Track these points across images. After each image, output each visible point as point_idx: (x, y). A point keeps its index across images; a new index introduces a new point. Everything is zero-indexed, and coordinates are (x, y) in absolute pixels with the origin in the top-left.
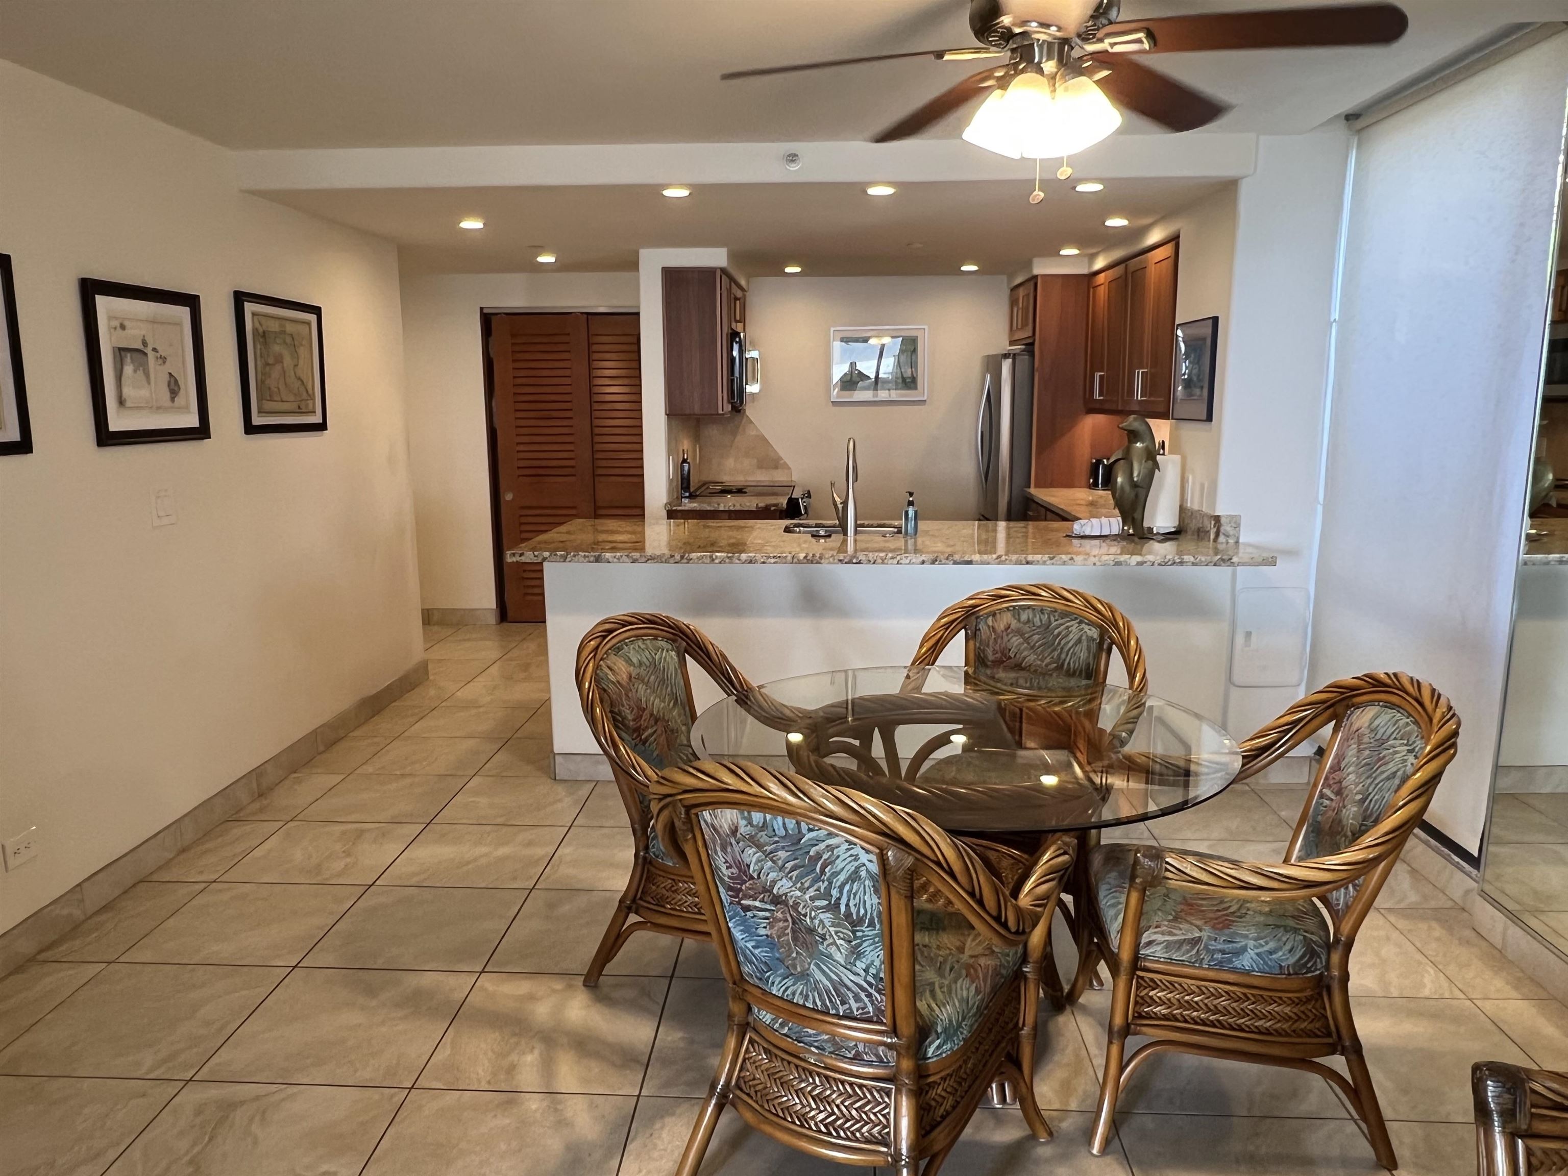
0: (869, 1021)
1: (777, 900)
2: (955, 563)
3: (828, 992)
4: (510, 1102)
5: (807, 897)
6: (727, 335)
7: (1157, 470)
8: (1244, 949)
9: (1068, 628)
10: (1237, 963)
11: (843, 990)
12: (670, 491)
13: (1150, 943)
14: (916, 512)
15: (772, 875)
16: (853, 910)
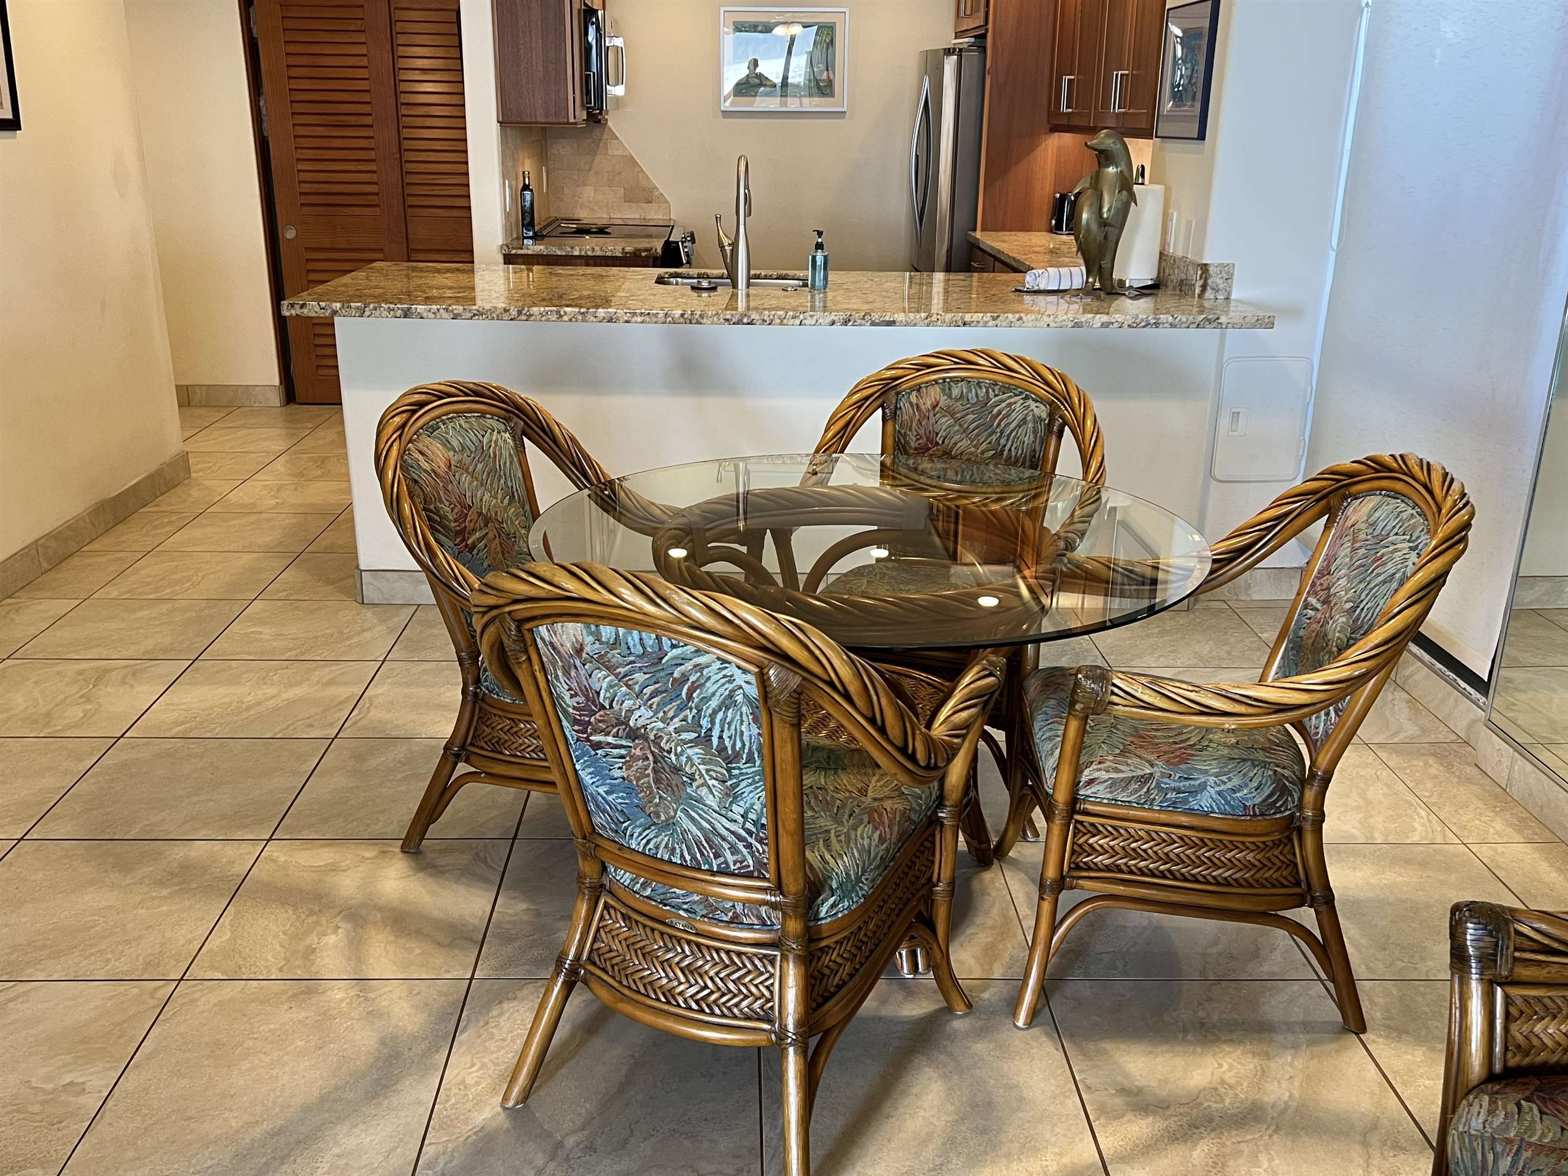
0: (749, 876)
1: (633, 734)
2: (873, 324)
3: (699, 844)
4: (309, 992)
5: (671, 729)
6: (579, 11)
7: (1133, 204)
8: (1203, 787)
9: (1010, 405)
10: (1193, 804)
11: (717, 840)
12: (507, 229)
13: (1091, 782)
14: (826, 258)
15: (628, 704)
16: (728, 743)
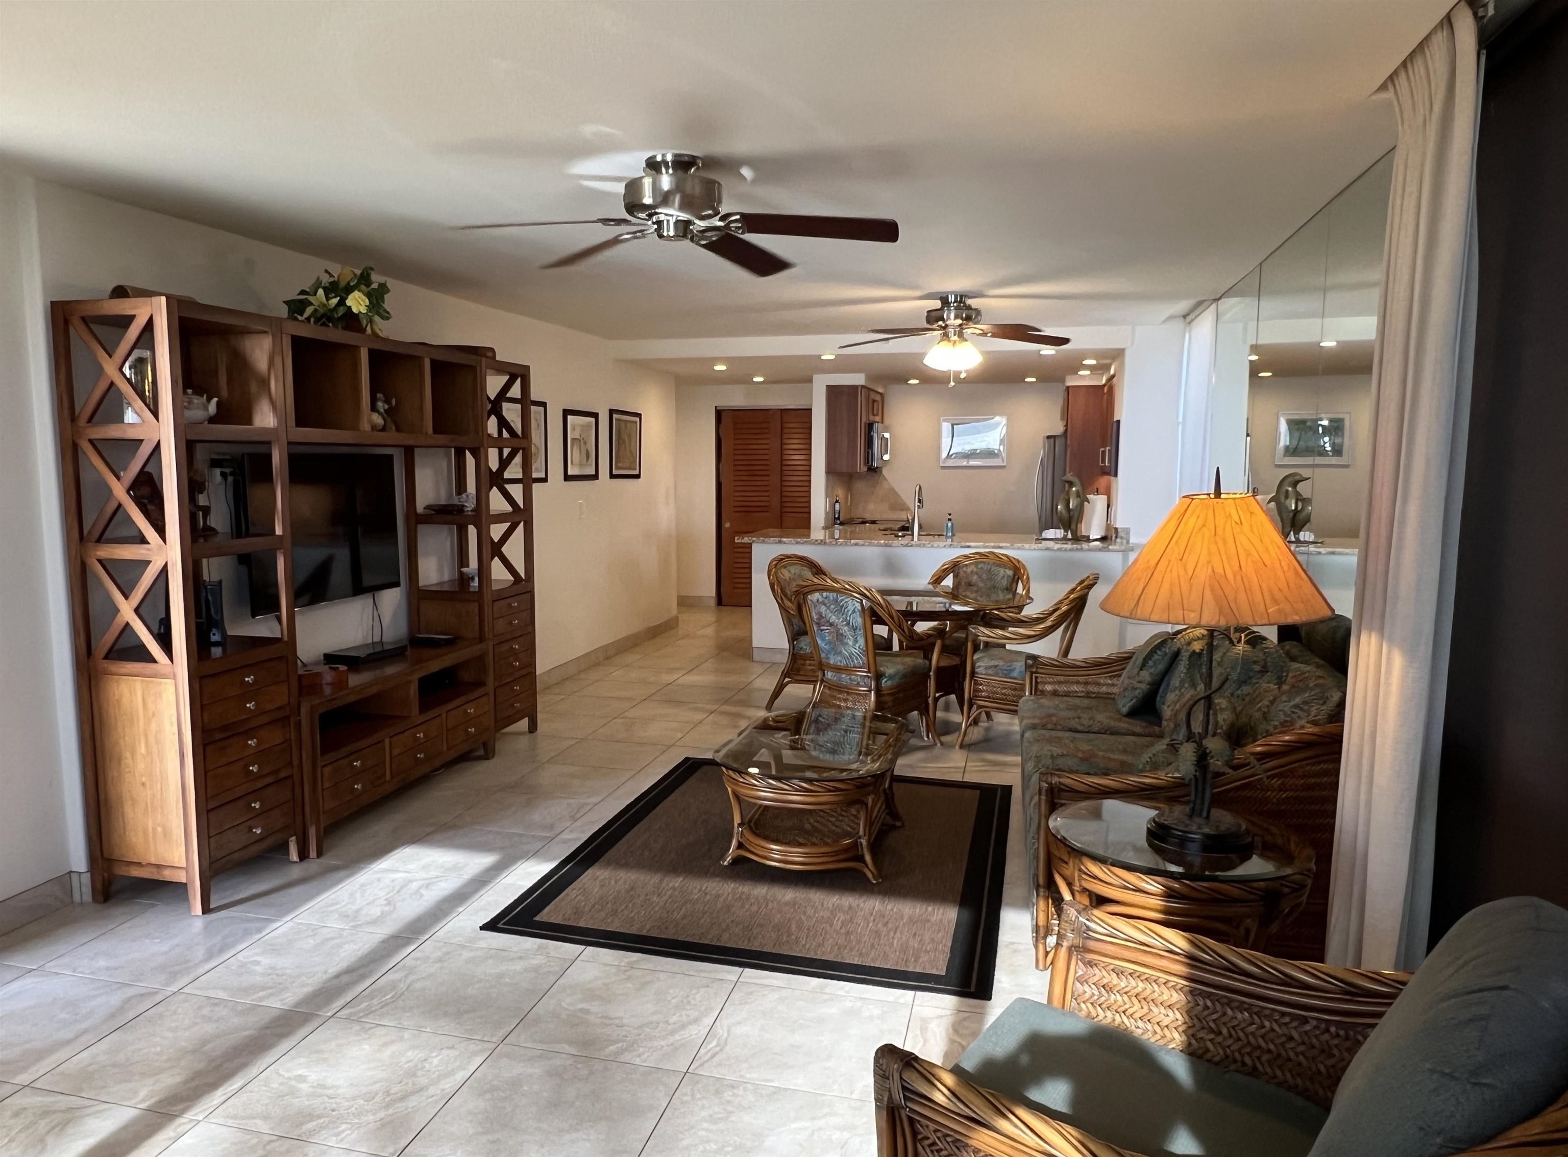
0: (861, 668)
1: (831, 625)
3: (848, 659)
5: (840, 622)
6: (866, 424)
7: (1086, 503)
9: (999, 571)
10: (1011, 675)
11: (852, 656)
12: (826, 520)
14: (952, 524)
15: (830, 615)
